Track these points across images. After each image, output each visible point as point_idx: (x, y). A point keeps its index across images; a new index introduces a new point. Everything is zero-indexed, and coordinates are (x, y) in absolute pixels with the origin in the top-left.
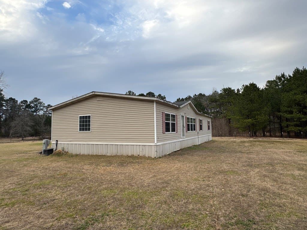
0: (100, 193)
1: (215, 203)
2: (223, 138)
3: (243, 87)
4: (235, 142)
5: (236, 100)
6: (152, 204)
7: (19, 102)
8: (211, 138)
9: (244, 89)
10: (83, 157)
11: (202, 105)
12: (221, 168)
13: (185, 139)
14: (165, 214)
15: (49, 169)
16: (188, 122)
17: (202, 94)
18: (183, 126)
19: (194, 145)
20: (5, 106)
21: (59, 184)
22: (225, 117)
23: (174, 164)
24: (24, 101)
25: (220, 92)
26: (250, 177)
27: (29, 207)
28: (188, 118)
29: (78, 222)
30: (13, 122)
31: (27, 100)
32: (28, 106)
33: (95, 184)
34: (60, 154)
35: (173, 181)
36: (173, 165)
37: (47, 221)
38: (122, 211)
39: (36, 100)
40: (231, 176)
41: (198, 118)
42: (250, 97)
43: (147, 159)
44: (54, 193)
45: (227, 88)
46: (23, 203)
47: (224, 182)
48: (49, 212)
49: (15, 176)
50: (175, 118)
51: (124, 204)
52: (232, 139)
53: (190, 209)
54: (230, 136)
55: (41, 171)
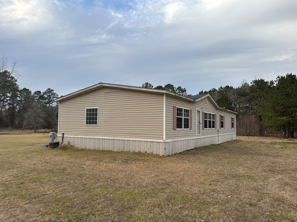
0: (93, 191)
1: (215, 210)
2: (251, 137)
3: (278, 79)
4: (263, 143)
5: (269, 94)
6: (144, 206)
7: (32, 93)
8: (235, 137)
9: (279, 81)
10: (88, 152)
11: (228, 99)
12: (235, 171)
13: (201, 137)
14: (155, 219)
15: (50, 163)
16: (206, 118)
17: (229, 86)
18: (199, 122)
19: (213, 145)
20: (19, 97)
21: (55, 179)
22: (255, 113)
23: (183, 164)
24: (37, 91)
25: (250, 85)
26: (268, 184)
27: (19, 201)
28: (206, 114)
29: (61, 219)
30: (26, 113)
31: (40, 91)
32: (42, 97)
33: (91, 181)
34: (65, 148)
35: (175, 183)
36: (181, 165)
37: (32, 216)
38: (110, 212)
39: (50, 91)
40: (244, 182)
41: (218, 114)
42: (286, 91)
43: (155, 157)
44: (47, 187)
45: (259, 80)
46: (15, 195)
47: (233, 188)
48: (37, 206)
49: (15, 168)
50: (188, 113)
51: (114, 204)
52: (262, 139)
53: (184, 214)
54: (260, 136)
55: (42, 164)
